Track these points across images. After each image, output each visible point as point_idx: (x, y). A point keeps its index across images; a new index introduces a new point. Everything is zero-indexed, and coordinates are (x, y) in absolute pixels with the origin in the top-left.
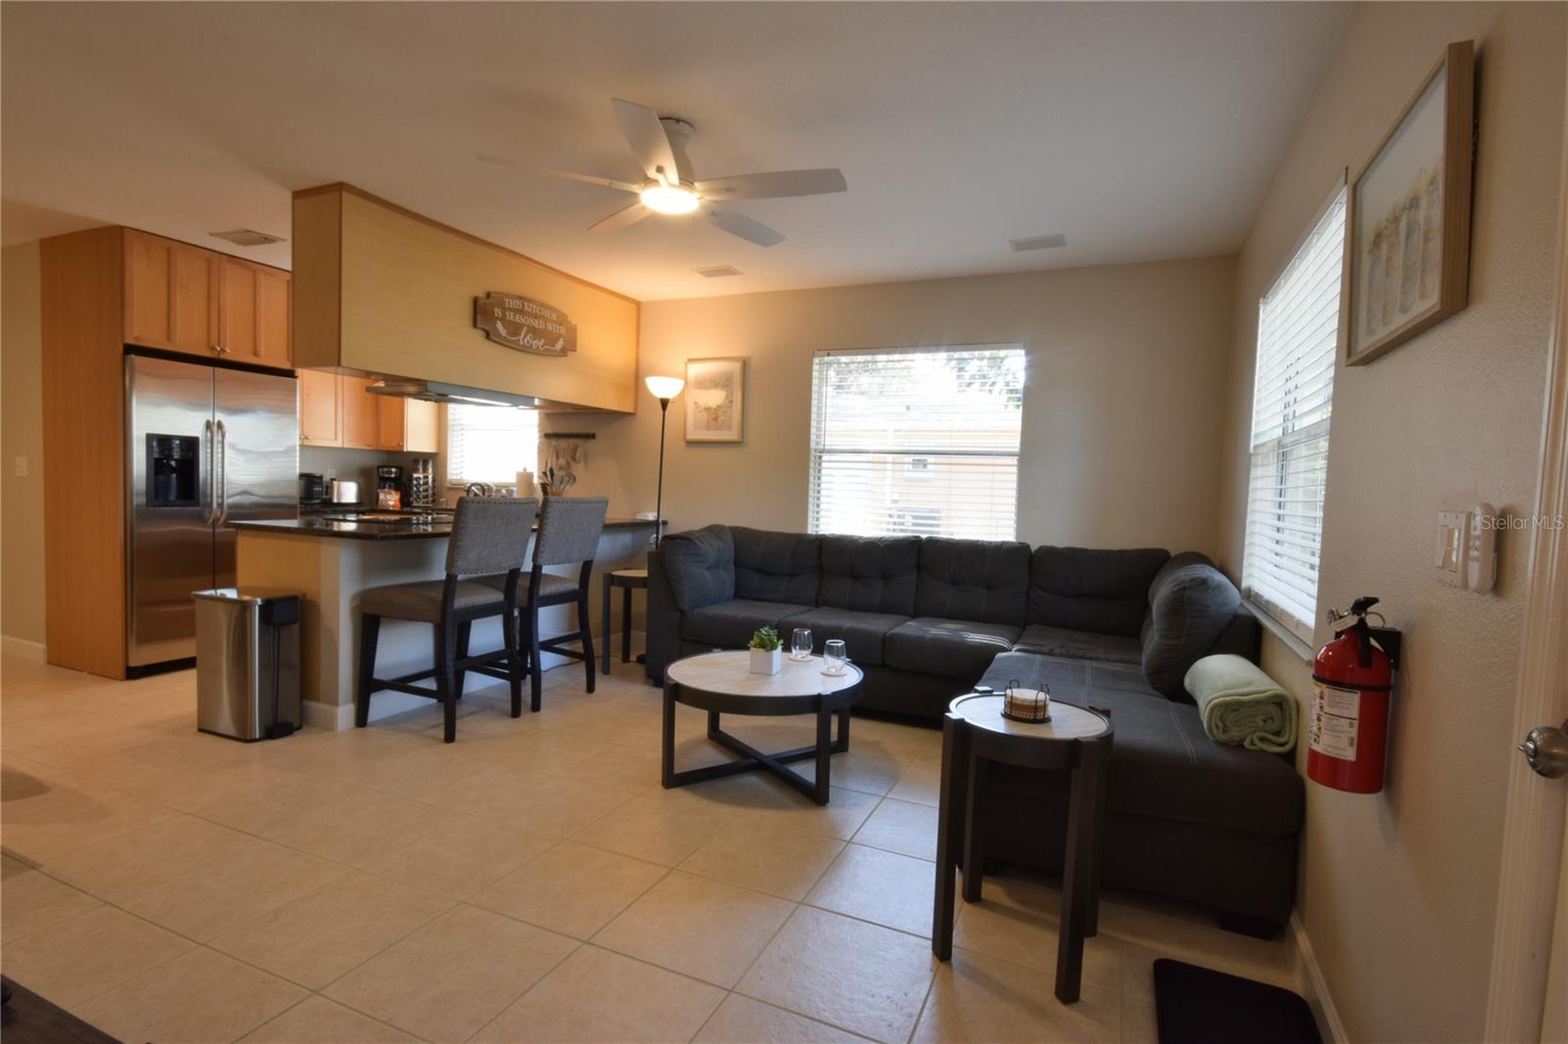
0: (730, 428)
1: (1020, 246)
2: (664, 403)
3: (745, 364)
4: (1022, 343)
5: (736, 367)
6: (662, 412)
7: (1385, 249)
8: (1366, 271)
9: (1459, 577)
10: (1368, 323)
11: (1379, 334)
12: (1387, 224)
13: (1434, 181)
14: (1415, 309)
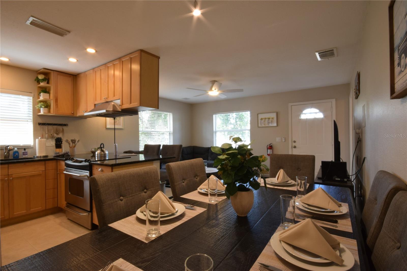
0: (120, 125)
4: (172, 113)
7: (263, 120)
8: (259, 121)
9: (280, 141)
10: (261, 125)
11: (263, 126)
12: (264, 118)
13: (273, 118)
14: (271, 125)
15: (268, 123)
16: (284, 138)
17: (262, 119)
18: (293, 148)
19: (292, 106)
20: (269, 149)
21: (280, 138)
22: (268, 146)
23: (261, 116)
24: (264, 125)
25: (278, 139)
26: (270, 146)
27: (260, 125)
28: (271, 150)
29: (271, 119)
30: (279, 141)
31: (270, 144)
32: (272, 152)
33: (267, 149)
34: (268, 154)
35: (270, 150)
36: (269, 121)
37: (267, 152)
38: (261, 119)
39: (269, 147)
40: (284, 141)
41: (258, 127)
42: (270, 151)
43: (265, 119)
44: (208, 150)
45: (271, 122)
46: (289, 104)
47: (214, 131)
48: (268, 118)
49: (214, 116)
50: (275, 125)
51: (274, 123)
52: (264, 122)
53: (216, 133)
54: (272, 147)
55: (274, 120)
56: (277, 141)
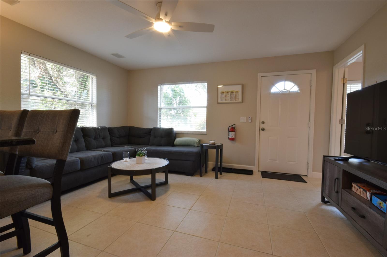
7: (225, 94)
8: (220, 95)
9: (245, 122)
10: (221, 100)
11: (225, 101)
12: (225, 92)
13: (237, 92)
14: (234, 101)
15: (231, 98)
16: (251, 118)
17: (223, 93)
19: (262, 77)
20: (231, 131)
22: (230, 128)
23: (221, 89)
25: (243, 119)
26: (232, 127)
27: (219, 101)
28: (234, 132)
29: (234, 93)
31: (233, 125)
32: (234, 135)
33: (229, 132)
35: (232, 133)
36: (231, 95)
37: (229, 136)
38: (221, 92)
39: (230, 129)
40: (250, 121)
41: (218, 103)
43: (227, 92)
44: (150, 132)
45: (235, 97)
46: (259, 74)
47: (158, 107)
48: (231, 92)
49: (159, 87)
50: (240, 100)
51: (239, 99)
52: (225, 96)
53: (161, 110)
54: (235, 129)
55: (239, 94)
56: (242, 122)
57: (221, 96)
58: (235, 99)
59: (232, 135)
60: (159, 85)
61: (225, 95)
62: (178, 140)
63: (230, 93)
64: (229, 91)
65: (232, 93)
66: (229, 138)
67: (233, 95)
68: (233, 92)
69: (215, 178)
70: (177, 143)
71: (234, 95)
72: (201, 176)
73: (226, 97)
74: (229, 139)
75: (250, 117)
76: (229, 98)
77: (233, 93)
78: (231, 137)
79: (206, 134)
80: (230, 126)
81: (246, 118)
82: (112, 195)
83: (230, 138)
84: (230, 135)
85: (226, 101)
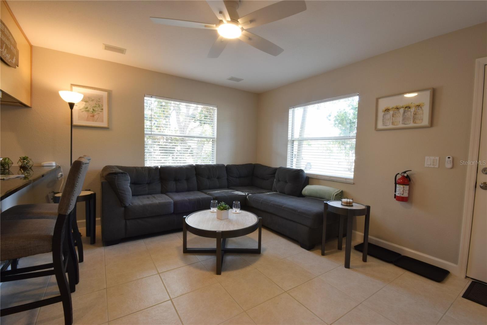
0: (102, 121)
1: (232, 79)
2: (71, 105)
3: (110, 93)
4: (216, 106)
5: (105, 94)
6: (70, 110)
7: (391, 112)
8: (381, 114)
9: (437, 166)
10: (384, 124)
11: (391, 126)
12: (393, 108)
13: (418, 106)
14: (412, 125)
15: (404, 119)
16: (451, 159)
17: (387, 110)
18: (479, 189)
19: (485, 65)
20: (400, 184)
21: (437, 158)
22: (399, 177)
23: (384, 104)
24: (393, 123)
25: (430, 161)
26: (404, 176)
27: (380, 126)
28: (408, 187)
29: (412, 110)
30: (432, 166)
31: (405, 172)
32: (407, 191)
33: (396, 184)
34: (395, 196)
35: (402, 186)
36: (405, 114)
37: (395, 192)
38: (384, 109)
39: (400, 179)
40: (449, 165)
41: (377, 129)
42: (402, 191)
43: (397, 108)
44: (275, 173)
45: (413, 117)
46: (477, 60)
47: (289, 139)
48: (406, 107)
49: (291, 111)
50: (426, 122)
51: (422, 119)
52: (393, 116)
53: (293, 143)
54: (410, 181)
55: (423, 111)
56: (428, 166)
57: (383, 117)
58: (413, 121)
59: (401, 190)
60: (290, 109)
61: (391, 114)
62: (308, 189)
63: (402, 110)
64: (401, 105)
65: (407, 109)
66: (395, 195)
67: (409, 113)
68: (410, 108)
69: (344, 265)
70: (306, 192)
71: (411, 112)
72: (323, 254)
73: (394, 118)
74: (395, 198)
75: (449, 158)
76: (401, 119)
77: (409, 110)
78: (399, 195)
79: (354, 184)
80: (399, 174)
81: (440, 158)
82: (187, 251)
83: (397, 196)
84: (397, 190)
85: (394, 125)
